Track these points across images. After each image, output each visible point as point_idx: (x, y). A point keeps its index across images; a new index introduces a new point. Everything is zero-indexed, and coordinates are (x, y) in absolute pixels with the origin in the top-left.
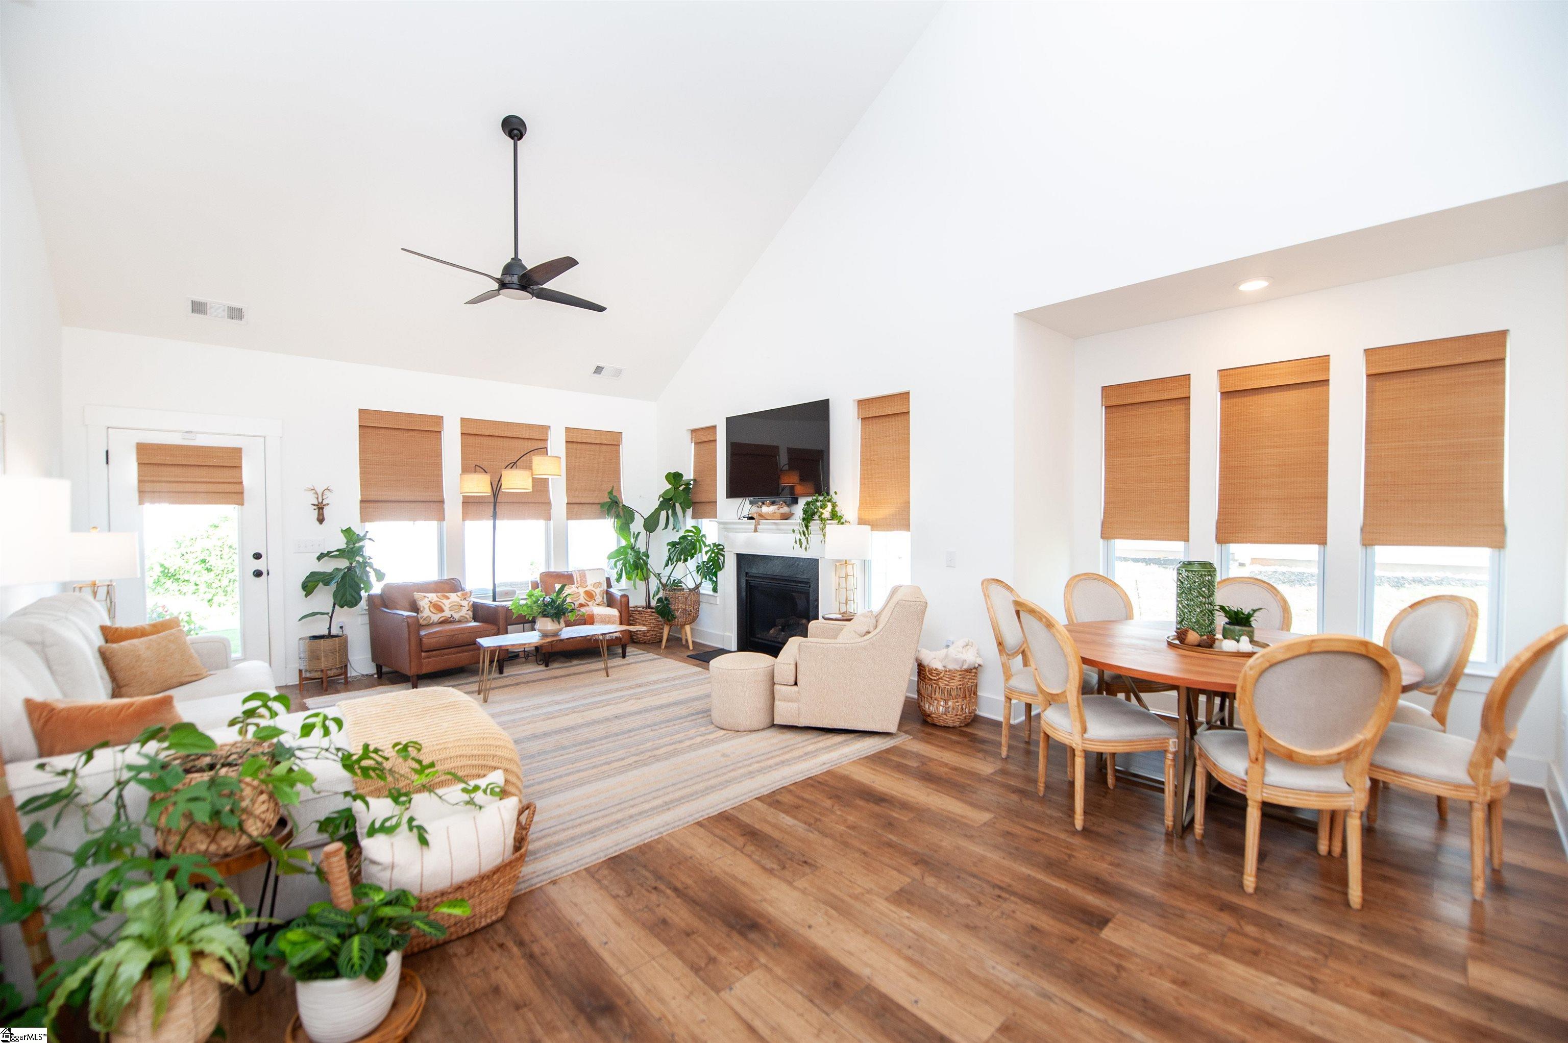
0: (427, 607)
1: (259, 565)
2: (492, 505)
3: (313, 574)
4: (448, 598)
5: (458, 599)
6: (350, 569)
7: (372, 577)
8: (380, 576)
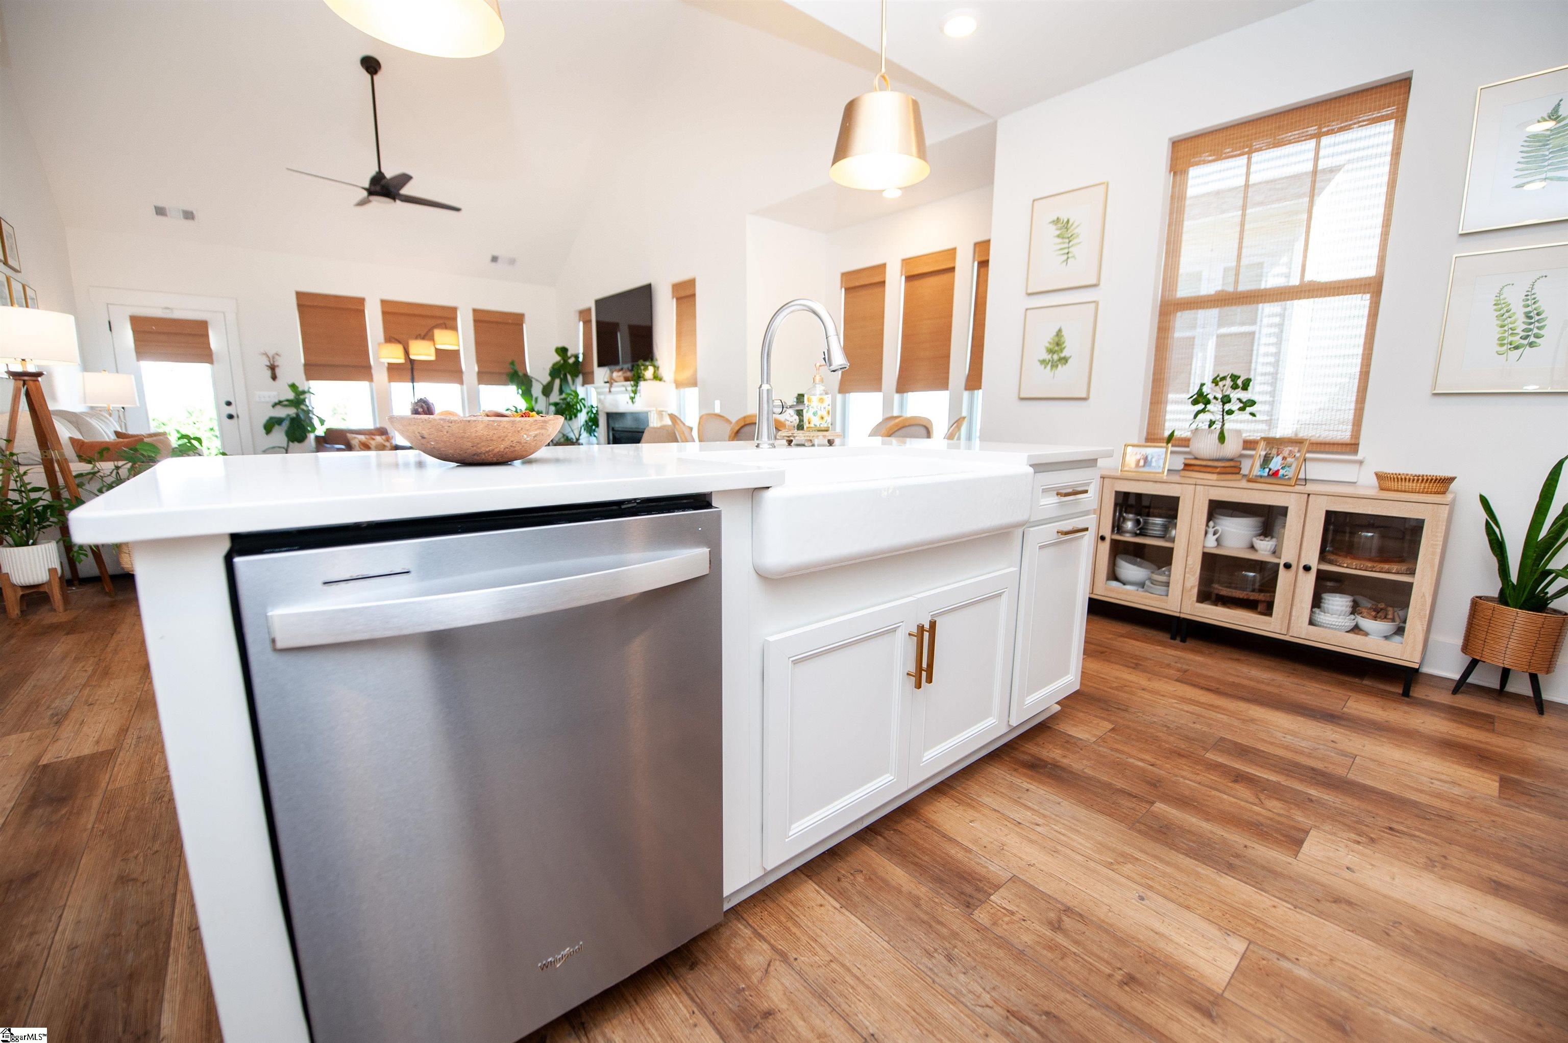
0: (357, 445)
1: (230, 410)
2: (410, 371)
3: (271, 419)
4: (374, 439)
5: (382, 441)
6: (297, 415)
7: (316, 422)
8: (322, 422)
